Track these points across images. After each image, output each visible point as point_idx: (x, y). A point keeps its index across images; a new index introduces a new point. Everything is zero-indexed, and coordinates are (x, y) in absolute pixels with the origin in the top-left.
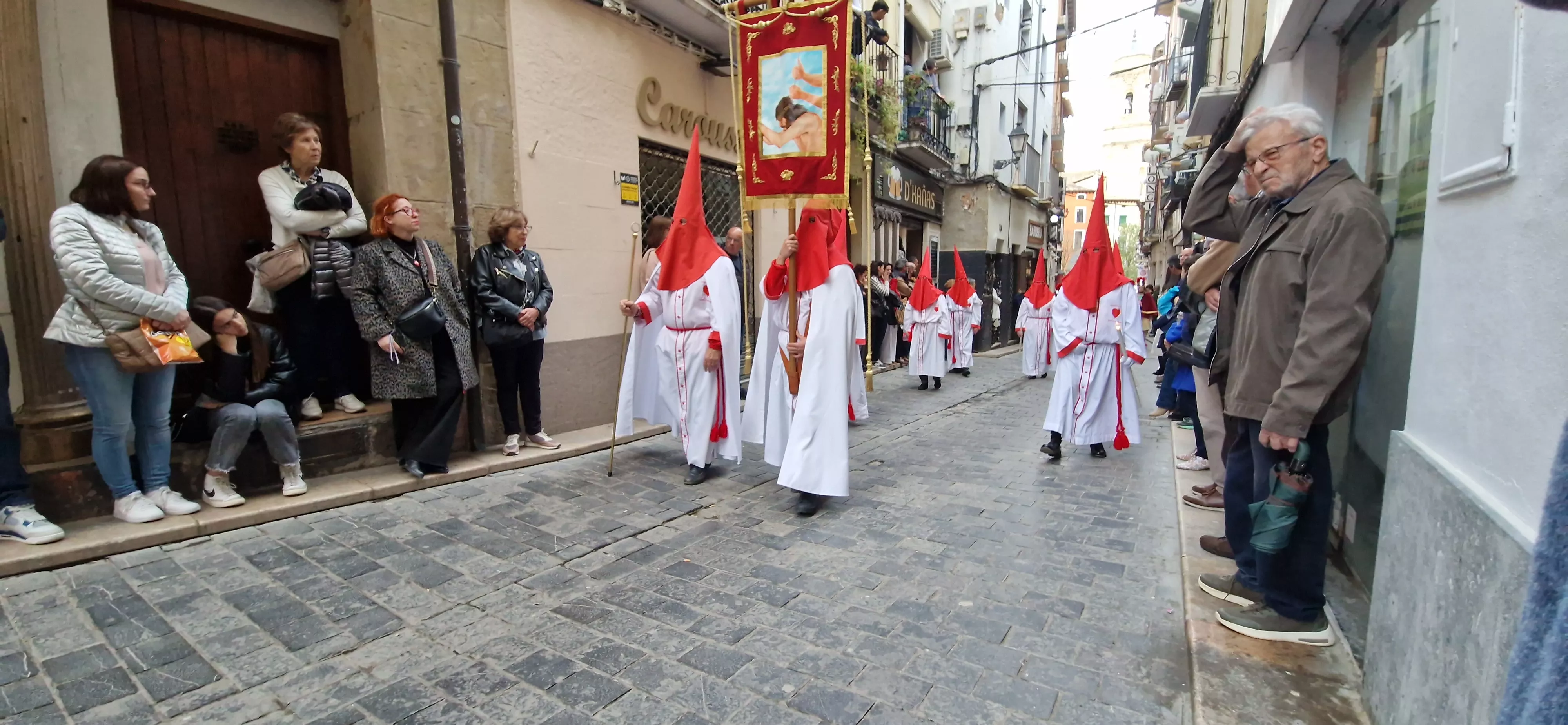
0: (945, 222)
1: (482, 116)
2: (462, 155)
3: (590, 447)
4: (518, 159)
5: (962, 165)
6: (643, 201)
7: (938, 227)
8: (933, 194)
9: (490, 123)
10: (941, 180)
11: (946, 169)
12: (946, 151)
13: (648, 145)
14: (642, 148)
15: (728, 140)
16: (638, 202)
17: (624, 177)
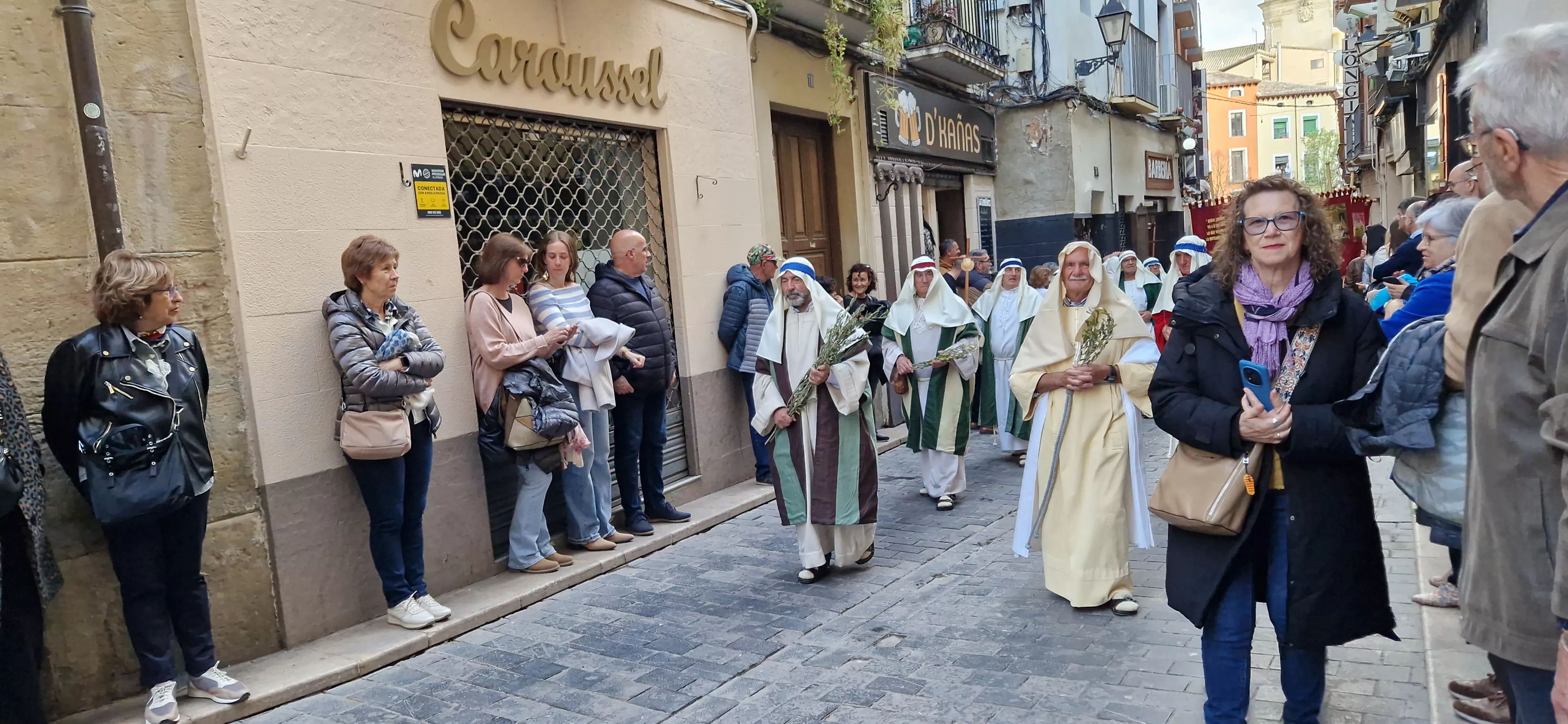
0: (999, 170)
1: (142, 97)
2: (110, 171)
3: (381, 658)
4: (217, 164)
5: (1021, 74)
6: (460, 206)
7: (991, 180)
8: (976, 127)
9: (159, 107)
10: (989, 102)
11: (996, 83)
12: (992, 53)
13: (460, 109)
14: (448, 116)
15: (605, 85)
16: (449, 211)
17: (420, 171)
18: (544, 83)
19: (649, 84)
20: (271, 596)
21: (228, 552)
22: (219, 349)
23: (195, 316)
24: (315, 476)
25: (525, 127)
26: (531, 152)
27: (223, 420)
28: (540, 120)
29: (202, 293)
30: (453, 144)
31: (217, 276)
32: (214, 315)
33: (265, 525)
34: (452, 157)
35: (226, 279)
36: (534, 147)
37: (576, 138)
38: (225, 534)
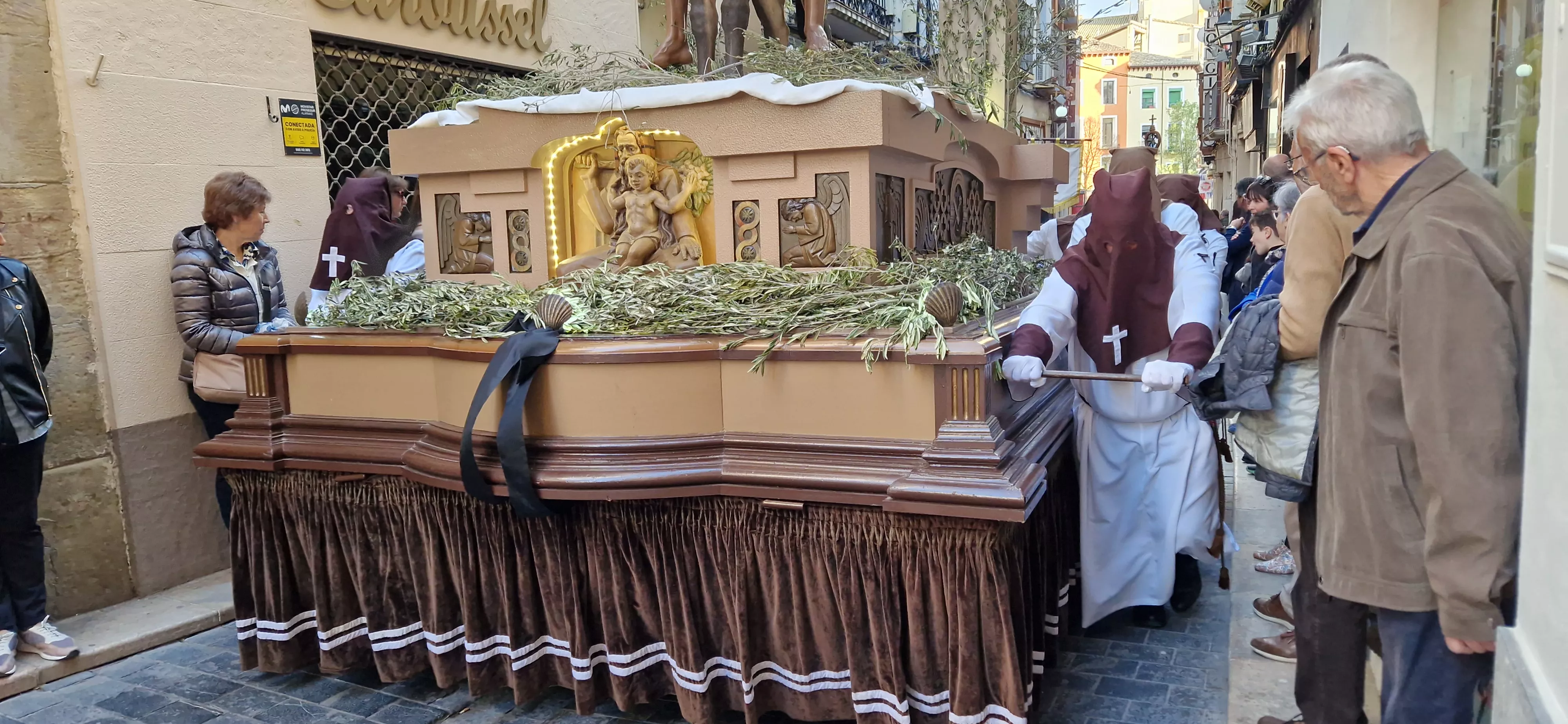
4: (65, 90)
5: (905, 34)
6: (330, 144)
12: (879, 12)
13: (331, 43)
14: (319, 50)
15: (488, 25)
16: (319, 149)
17: (288, 106)
18: (421, 19)
19: (533, 26)
20: (123, 543)
21: (75, 498)
22: (67, 286)
23: (40, 251)
24: (172, 420)
25: (401, 64)
26: (406, 90)
27: (70, 361)
28: (417, 58)
29: (48, 227)
30: (324, 79)
31: (64, 209)
32: (61, 251)
33: (117, 470)
34: (323, 93)
35: (74, 213)
36: (411, 85)
37: (455, 77)
38: (73, 479)
